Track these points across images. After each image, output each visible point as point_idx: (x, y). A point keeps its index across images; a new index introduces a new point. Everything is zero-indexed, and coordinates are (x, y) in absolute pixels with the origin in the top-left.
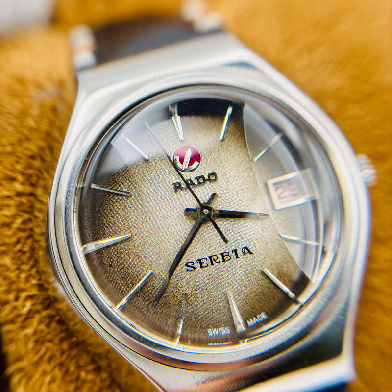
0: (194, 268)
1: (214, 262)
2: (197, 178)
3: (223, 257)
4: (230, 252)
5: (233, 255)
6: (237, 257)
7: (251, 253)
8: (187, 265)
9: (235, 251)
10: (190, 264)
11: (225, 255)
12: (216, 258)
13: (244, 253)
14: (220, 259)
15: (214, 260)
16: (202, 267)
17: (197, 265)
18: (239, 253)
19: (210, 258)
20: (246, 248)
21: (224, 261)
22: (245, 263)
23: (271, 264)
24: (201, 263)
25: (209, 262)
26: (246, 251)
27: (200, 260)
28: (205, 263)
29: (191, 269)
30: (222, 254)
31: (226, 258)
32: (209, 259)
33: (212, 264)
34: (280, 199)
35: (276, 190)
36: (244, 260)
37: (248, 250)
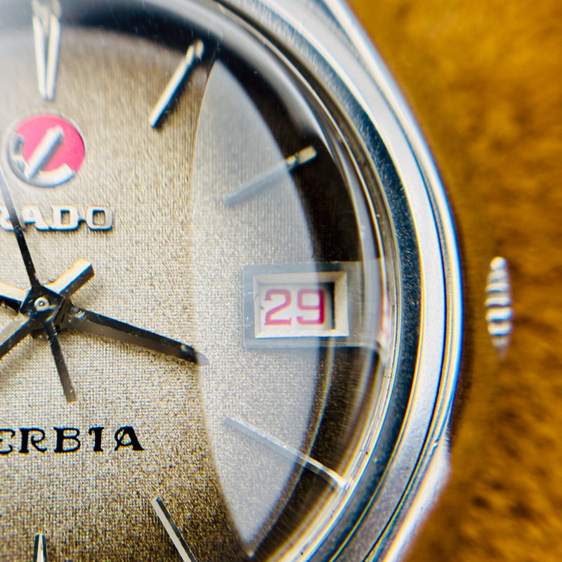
1: (30, 446)
3: (61, 438)
4: (84, 432)
5: (90, 441)
6: (98, 448)
7: (138, 448)
9: (98, 432)
11: (66, 434)
12: (38, 436)
13: (120, 444)
14: (51, 442)
15: (34, 443)
18: (108, 438)
19: (25, 432)
20: (129, 430)
21: (59, 449)
22: (114, 470)
23: (182, 489)
25: (17, 442)
26: (127, 439)
30: (60, 432)
31: (66, 445)
32: (19, 435)
33: (24, 450)
34: (269, 322)
35: (268, 298)
36: (113, 461)
37: (132, 436)
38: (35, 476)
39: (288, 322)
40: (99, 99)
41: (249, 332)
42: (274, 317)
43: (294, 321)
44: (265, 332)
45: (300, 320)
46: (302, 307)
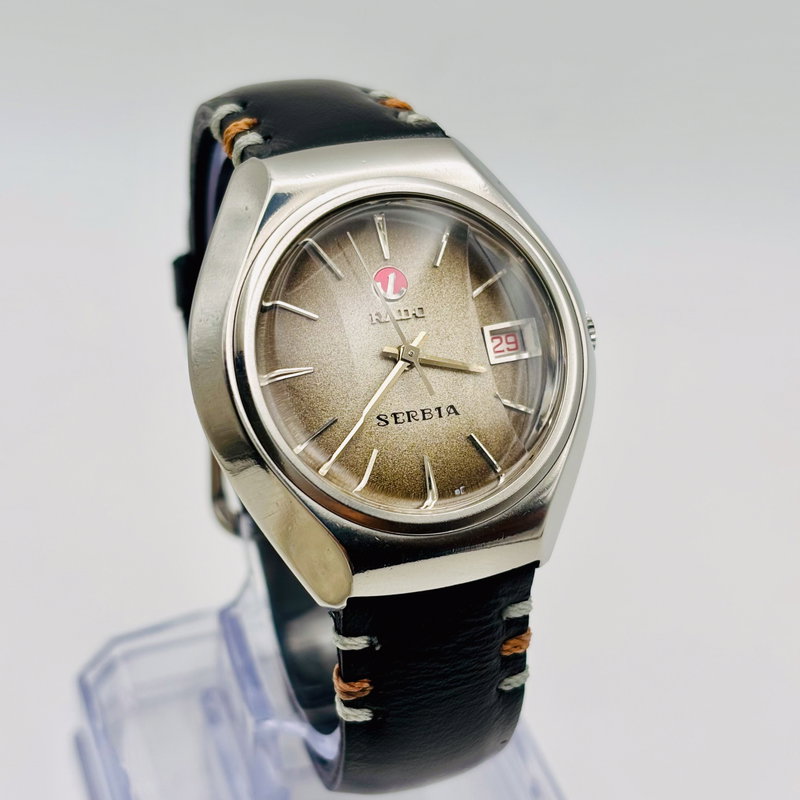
0: (387, 423)
3: (424, 414)
4: (433, 410)
6: (440, 416)
8: (378, 418)
9: (439, 409)
10: (383, 417)
14: (420, 416)
16: (396, 422)
18: (444, 411)
19: (408, 413)
20: (452, 407)
21: (424, 419)
22: (449, 425)
23: (479, 429)
24: (396, 418)
26: (452, 411)
27: (395, 414)
28: (401, 418)
29: (383, 423)
30: (423, 411)
31: (427, 417)
32: (406, 415)
33: (409, 421)
37: (454, 409)
38: (416, 430)
39: (503, 351)
42: (497, 349)
43: (506, 350)
45: (509, 349)
46: (508, 343)
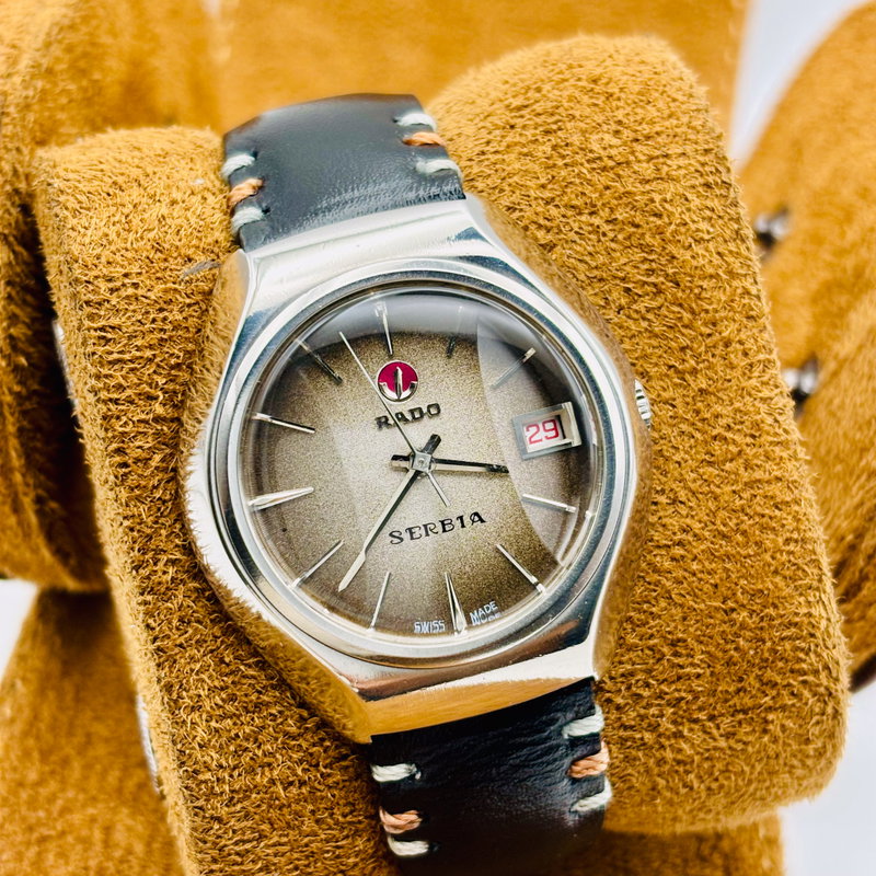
0: (402, 540)
1: (430, 532)
2: (412, 411)
3: (444, 525)
4: (454, 519)
5: (458, 523)
6: (463, 526)
7: (482, 521)
8: (391, 535)
9: (461, 518)
10: (396, 534)
11: (446, 522)
12: (432, 527)
13: (473, 522)
14: (439, 528)
15: (431, 530)
16: (412, 538)
17: (406, 536)
18: (467, 520)
19: (425, 526)
20: (476, 514)
21: (444, 531)
22: (474, 535)
23: (509, 536)
24: (411, 534)
25: (423, 531)
26: (476, 518)
27: (410, 529)
28: (417, 533)
29: (396, 540)
30: (442, 522)
31: (447, 528)
32: (423, 528)
33: (427, 535)
34: (531, 443)
35: (528, 430)
36: (473, 531)
37: (479, 517)
38: (436, 546)
39: (541, 440)
40: (417, 347)
41: (523, 451)
42: (533, 440)
43: (544, 439)
44: (531, 448)
45: (547, 438)
46: (546, 431)
